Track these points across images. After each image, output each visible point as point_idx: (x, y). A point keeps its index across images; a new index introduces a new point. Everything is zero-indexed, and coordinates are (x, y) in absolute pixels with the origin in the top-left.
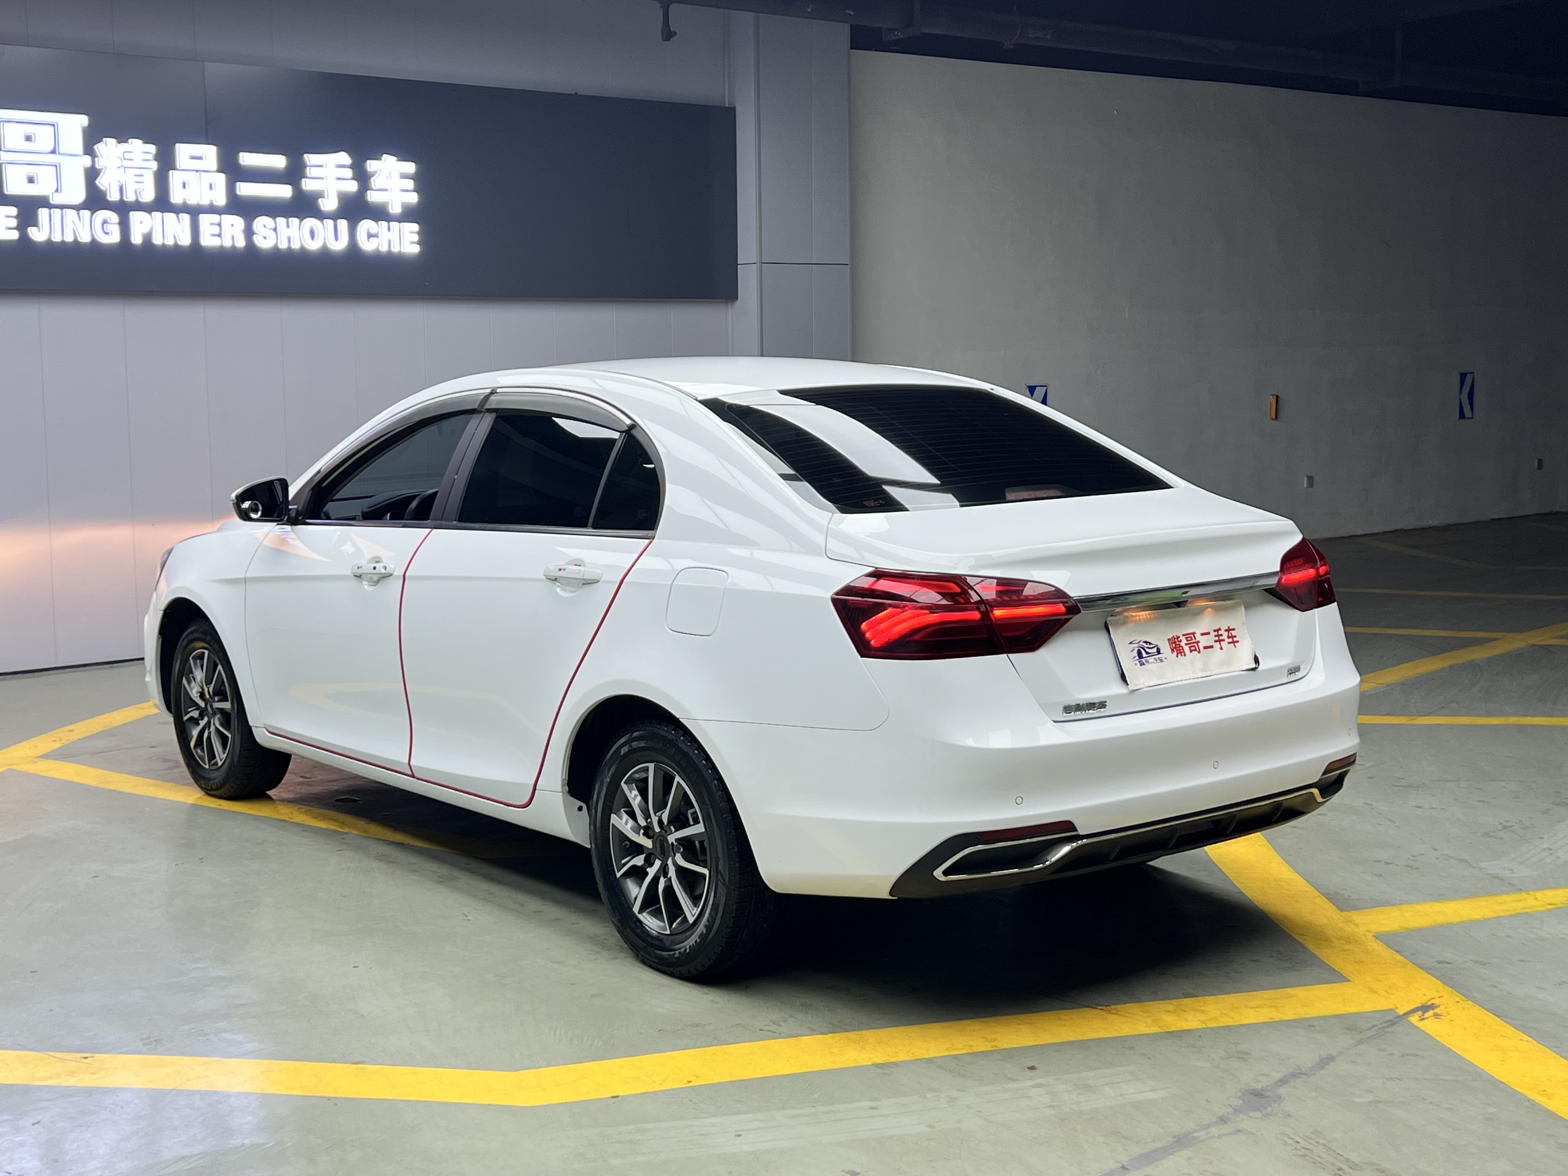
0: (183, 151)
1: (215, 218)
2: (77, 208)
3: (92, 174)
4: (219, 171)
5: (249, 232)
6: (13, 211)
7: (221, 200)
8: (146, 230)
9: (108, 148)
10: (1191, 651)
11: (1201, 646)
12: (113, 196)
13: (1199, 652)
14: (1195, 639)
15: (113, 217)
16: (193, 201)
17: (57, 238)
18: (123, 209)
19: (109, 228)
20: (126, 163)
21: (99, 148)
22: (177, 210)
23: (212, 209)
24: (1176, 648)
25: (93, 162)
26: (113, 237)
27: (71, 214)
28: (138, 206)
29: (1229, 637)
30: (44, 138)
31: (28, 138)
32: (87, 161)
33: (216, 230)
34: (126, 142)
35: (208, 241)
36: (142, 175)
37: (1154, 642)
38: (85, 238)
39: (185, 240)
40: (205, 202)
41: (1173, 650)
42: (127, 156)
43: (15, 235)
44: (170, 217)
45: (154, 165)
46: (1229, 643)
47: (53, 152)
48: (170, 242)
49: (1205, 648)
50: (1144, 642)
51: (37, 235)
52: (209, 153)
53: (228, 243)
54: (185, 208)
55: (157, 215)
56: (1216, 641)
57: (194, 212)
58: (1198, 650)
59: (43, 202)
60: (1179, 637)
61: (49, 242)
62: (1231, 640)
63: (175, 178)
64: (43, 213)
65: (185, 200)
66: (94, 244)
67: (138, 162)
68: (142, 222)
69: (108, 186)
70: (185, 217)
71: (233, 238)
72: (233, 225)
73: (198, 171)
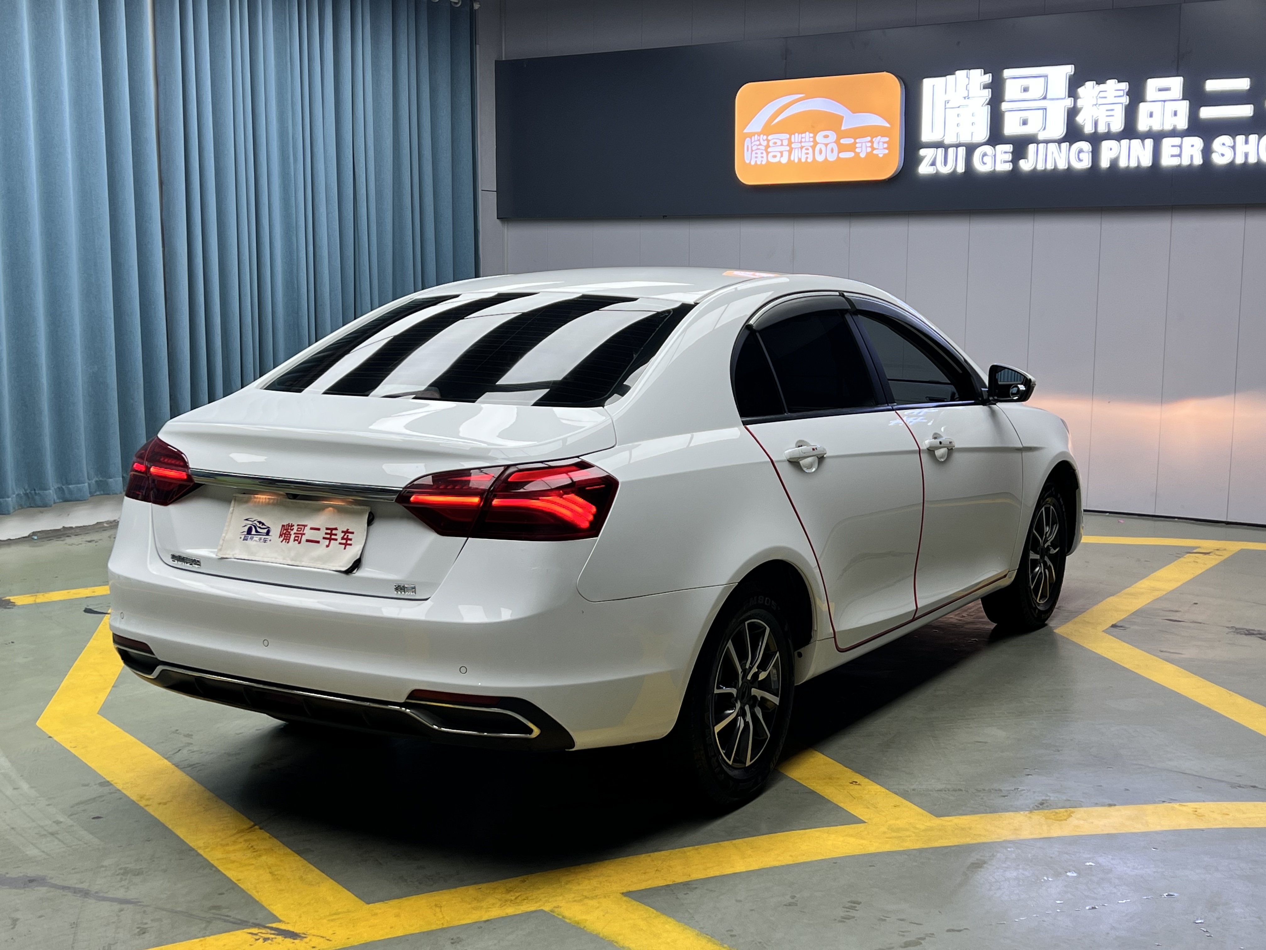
0: (1153, 85)
1: (1177, 141)
2: (1060, 142)
3: (1072, 113)
4: (1184, 98)
5: (1207, 151)
6: (1009, 148)
7: (1182, 123)
8: (1113, 155)
9: (1088, 90)
10: (295, 540)
11: (304, 538)
12: (1088, 129)
13: (300, 543)
14: (303, 531)
15: (1086, 146)
16: (1156, 127)
17: (1040, 167)
18: (1096, 140)
19: (1082, 156)
20: (1101, 101)
21: (1081, 91)
22: (1143, 137)
23: (1173, 133)
24: (285, 534)
25: (1075, 102)
26: (1083, 163)
27: (1053, 147)
28: (1109, 136)
29: (343, 538)
30: (1036, 87)
31: (1026, 90)
32: (1069, 102)
33: (1176, 151)
34: (1104, 83)
35: (1167, 161)
36: (1112, 110)
37: (267, 524)
38: (1062, 165)
39: (1147, 162)
40: (1168, 127)
41: (281, 535)
42: (1102, 94)
43: (1008, 167)
44: (1136, 143)
45: (1126, 100)
46: (340, 544)
47: (1045, 98)
48: (1133, 164)
49: (308, 541)
50: (258, 522)
51: (1025, 165)
52: (1176, 83)
53: (1186, 162)
54: (1149, 134)
55: (1125, 142)
56: (324, 538)
57: (1157, 137)
58: (299, 540)
59: (1032, 139)
60: (294, 526)
61: (1034, 171)
62: (344, 541)
63: (1143, 108)
64: (1032, 148)
65: (1151, 127)
66: (1069, 170)
67: (1111, 99)
68: (1111, 149)
69: (1085, 121)
70: (1149, 142)
71: (1192, 157)
72: (1192, 146)
73: (1164, 101)
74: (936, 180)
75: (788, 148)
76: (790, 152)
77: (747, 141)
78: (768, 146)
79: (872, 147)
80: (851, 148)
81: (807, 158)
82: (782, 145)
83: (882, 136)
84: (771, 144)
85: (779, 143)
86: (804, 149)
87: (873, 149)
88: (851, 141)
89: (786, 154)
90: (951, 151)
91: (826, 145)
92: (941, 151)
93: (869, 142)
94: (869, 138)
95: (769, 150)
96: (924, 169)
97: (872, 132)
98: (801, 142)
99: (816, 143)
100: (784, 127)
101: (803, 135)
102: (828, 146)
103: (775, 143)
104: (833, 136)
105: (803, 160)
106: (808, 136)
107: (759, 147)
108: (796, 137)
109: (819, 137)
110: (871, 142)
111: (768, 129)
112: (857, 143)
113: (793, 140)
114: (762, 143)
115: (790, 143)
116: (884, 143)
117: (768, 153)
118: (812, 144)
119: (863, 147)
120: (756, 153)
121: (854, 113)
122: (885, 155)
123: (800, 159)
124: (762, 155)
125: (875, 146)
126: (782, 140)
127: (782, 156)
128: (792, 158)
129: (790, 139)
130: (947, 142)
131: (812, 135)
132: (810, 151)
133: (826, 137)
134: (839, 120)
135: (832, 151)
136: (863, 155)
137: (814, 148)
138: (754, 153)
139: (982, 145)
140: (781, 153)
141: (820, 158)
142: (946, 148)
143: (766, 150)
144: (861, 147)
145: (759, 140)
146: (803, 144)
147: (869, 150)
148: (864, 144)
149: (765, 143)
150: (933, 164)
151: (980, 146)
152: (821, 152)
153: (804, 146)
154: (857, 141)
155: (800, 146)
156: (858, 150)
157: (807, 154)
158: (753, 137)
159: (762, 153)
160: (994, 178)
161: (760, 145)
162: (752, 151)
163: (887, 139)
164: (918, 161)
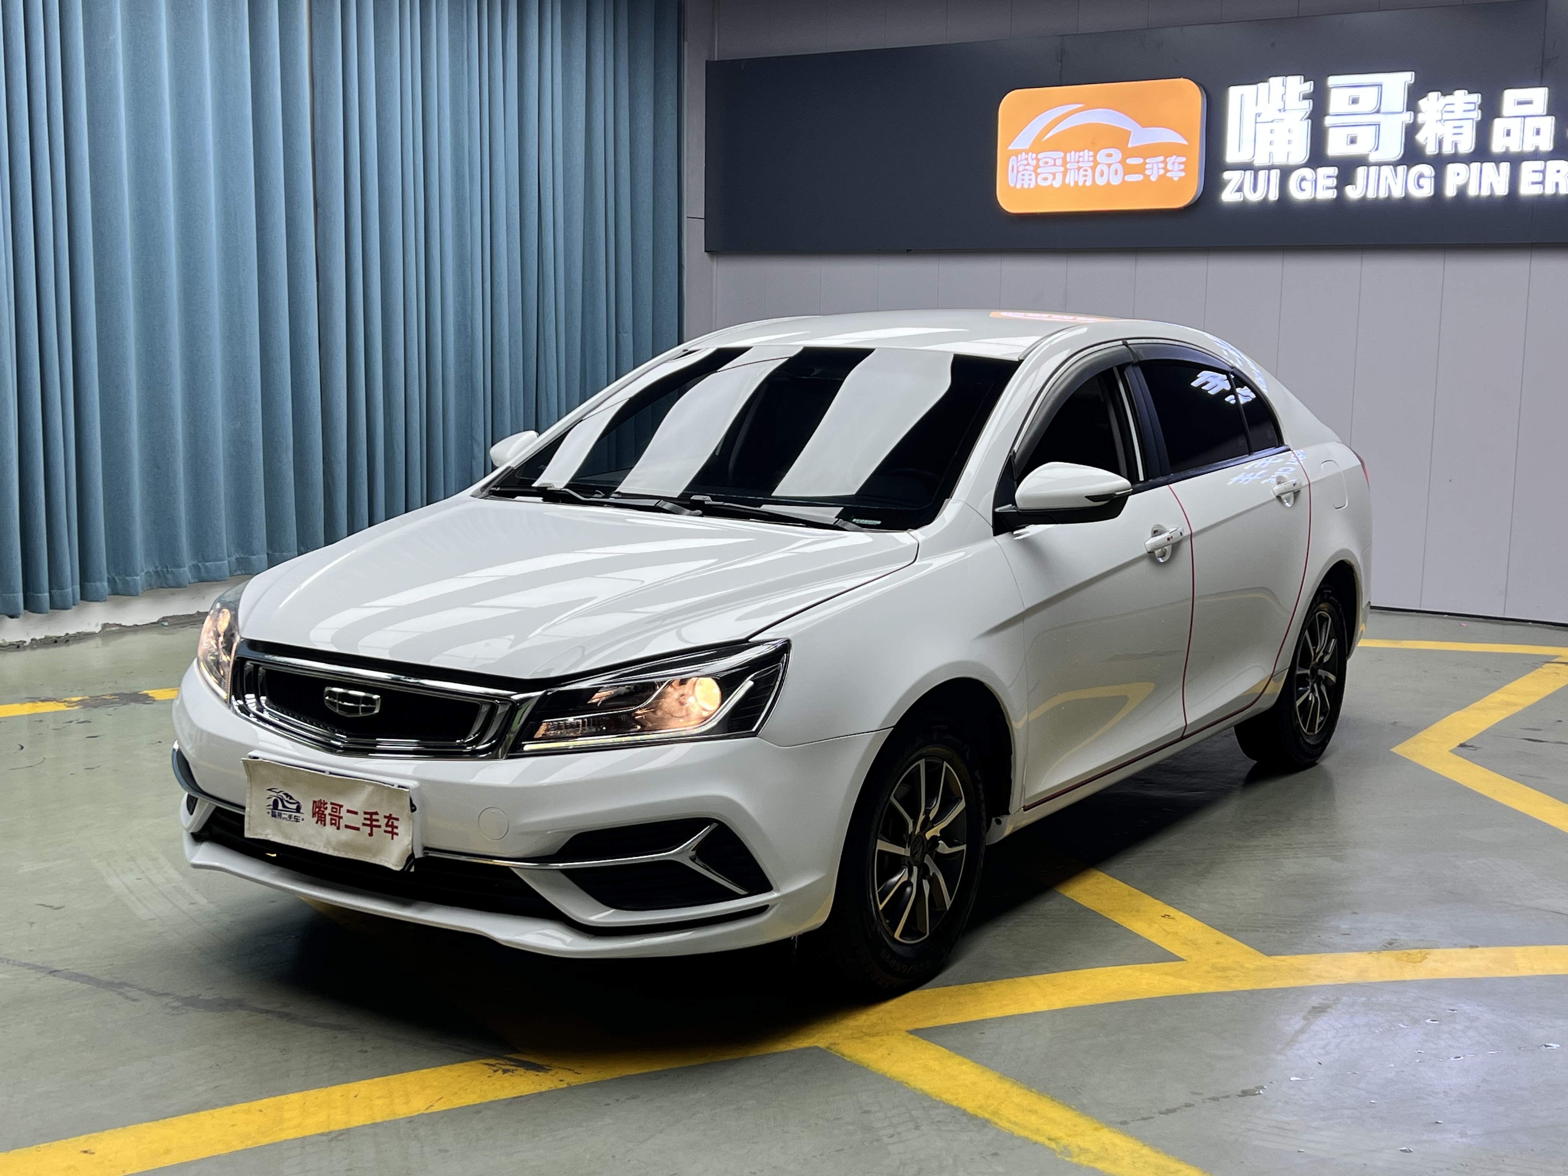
0: (1510, 97)
1: (1538, 165)
2: (1396, 164)
3: (1412, 130)
4: (1549, 114)
6: (1333, 171)
7: (1546, 143)
8: (1461, 181)
9: (1431, 102)
12: (1431, 150)
15: (1427, 170)
16: (1515, 148)
17: (1371, 195)
18: (1440, 162)
19: (1422, 181)
20: (1447, 116)
21: (1422, 103)
22: (1498, 159)
23: (1535, 156)
25: (1415, 117)
26: (1424, 191)
27: (1386, 170)
28: (1456, 158)
30: (1368, 98)
31: (1355, 101)
32: (1408, 117)
33: (1538, 177)
34: (1451, 94)
35: (1527, 189)
36: (1461, 127)
38: (1398, 193)
39: (1502, 190)
40: (1528, 148)
42: (1448, 108)
43: (1332, 194)
44: (1489, 167)
45: (1477, 115)
47: (1378, 112)
48: (1485, 192)
51: (1353, 193)
52: (1539, 95)
53: (1549, 191)
54: (1506, 157)
55: (1475, 166)
57: (1515, 160)
59: (1362, 161)
61: (1364, 199)
63: (1499, 125)
64: (1361, 171)
65: (1507, 148)
66: (1407, 200)
67: (1459, 114)
68: (1458, 174)
69: (1427, 140)
70: (1505, 167)
71: (1557, 185)
72: (1558, 171)
73: (1525, 117)
74: (1243, 210)
75: (1062, 169)
76: (1064, 174)
77: (1013, 161)
78: (1037, 167)
79: (1165, 168)
80: (1140, 169)
81: (1085, 181)
82: (1055, 165)
83: (1178, 156)
84: (1041, 163)
85: (1051, 162)
86: (1081, 170)
87: (1167, 171)
88: (1139, 161)
89: (1059, 177)
90: (1262, 174)
91: (1109, 165)
92: (1249, 174)
93: (1161, 162)
94: (1161, 158)
95: (1039, 171)
96: (1228, 196)
97: (1166, 150)
98: (1078, 162)
99: (1096, 163)
100: (1057, 144)
101: (1081, 154)
102: (1112, 166)
103: (1046, 163)
104: (1117, 155)
105: (1081, 184)
106: (1087, 154)
107: (1027, 167)
108: (1072, 156)
109: (1101, 156)
110: (1165, 162)
111: (1038, 146)
112: (1147, 164)
113: (1068, 160)
114: (1030, 162)
115: (1065, 163)
116: (1180, 163)
117: (1037, 175)
118: (1092, 164)
119: (1154, 169)
120: (1023, 175)
121: (1143, 127)
122: (1180, 178)
123: (1076, 183)
124: (1030, 177)
125: (1169, 167)
126: (1055, 160)
127: (1054, 178)
128: (1067, 181)
129: (1064, 159)
130: (1257, 163)
131: (1091, 153)
132: (1089, 173)
133: (1110, 155)
134: (1125, 135)
135: (1116, 172)
136: (1153, 178)
137: (1093, 169)
138: (1020, 174)
139: (1300, 168)
140: (1054, 174)
141: (1101, 182)
142: (1256, 170)
143: (1035, 171)
144: (1152, 168)
145: (1027, 159)
146: (1080, 165)
147: (1162, 172)
148: (1155, 165)
149: (1034, 163)
150: (1240, 189)
151: (1296, 169)
152: (1102, 174)
153: (1082, 167)
154: (1147, 161)
155: (1077, 167)
156: (1147, 172)
157: (1086, 176)
158: (1019, 156)
159: (1030, 175)
160: (1313, 208)
161: (1028, 164)
162: (1018, 172)
163: (1184, 159)
164: (1221, 185)
